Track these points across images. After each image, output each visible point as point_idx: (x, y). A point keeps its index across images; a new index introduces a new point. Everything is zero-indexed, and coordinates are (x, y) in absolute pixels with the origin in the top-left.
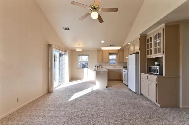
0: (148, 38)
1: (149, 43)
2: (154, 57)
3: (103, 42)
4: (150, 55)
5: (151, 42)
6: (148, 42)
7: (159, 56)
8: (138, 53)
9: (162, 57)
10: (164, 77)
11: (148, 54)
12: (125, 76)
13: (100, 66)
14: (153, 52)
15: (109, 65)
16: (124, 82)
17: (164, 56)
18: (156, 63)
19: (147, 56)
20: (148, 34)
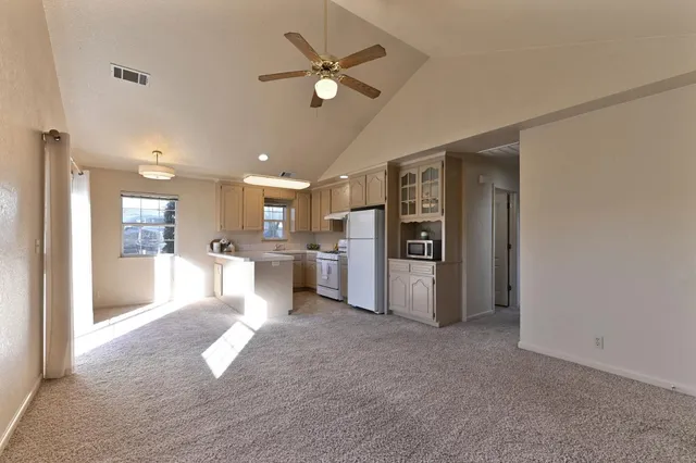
0: (403, 174)
1: (408, 186)
2: (419, 221)
3: (263, 158)
4: (408, 216)
5: (413, 185)
6: (404, 183)
7: (433, 220)
8: (382, 207)
9: (439, 222)
10: (444, 264)
11: (405, 213)
12: (329, 272)
13: (231, 246)
14: (418, 208)
15: (264, 241)
16: (320, 291)
17: (443, 219)
18: (423, 234)
19: (402, 217)
20: (405, 164)
